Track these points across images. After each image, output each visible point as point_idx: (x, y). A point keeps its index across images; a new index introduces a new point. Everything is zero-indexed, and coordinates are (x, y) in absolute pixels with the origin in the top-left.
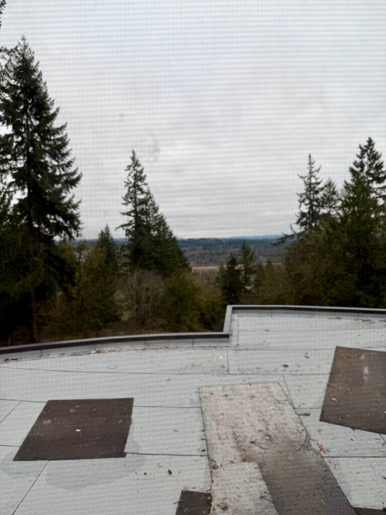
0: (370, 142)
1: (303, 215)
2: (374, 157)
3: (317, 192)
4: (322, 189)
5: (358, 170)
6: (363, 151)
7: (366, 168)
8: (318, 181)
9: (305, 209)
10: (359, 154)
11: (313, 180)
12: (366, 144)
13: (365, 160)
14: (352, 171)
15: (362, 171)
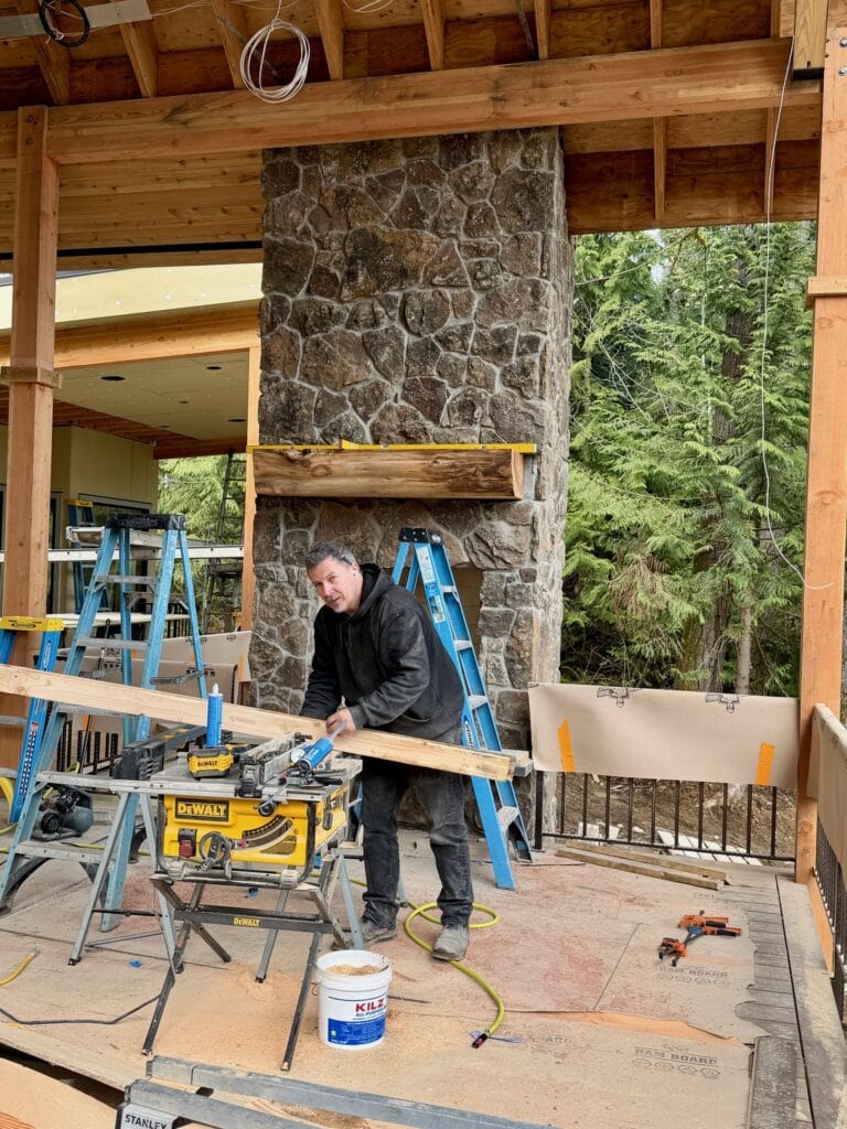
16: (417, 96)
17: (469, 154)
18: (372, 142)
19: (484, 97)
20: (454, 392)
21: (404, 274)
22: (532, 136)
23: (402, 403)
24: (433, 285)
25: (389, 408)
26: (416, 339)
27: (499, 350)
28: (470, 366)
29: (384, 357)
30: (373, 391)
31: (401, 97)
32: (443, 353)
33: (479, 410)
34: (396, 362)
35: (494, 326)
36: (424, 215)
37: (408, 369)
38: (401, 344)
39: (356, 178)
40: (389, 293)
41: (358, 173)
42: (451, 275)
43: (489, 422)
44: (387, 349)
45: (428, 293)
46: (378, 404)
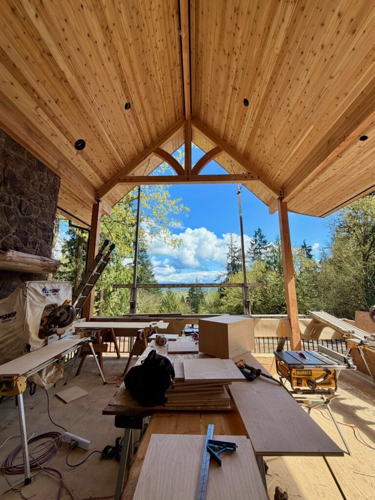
0: (259, 230)
1: (229, 264)
2: (262, 237)
3: (235, 252)
4: (238, 251)
5: (254, 243)
6: (256, 234)
7: (258, 242)
8: (236, 247)
9: (230, 261)
10: (254, 235)
11: (233, 247)
12: (258, 231)
13: (258, 238)
14: (251, 243)
15: (256, 243)
16: (42, 147)
17: (43, 170)
18: (19, 144)
19: (56, 162)
20: (31, 237)
21: (22, 193)
22: (56, 177)
23: (15, 236)
24: (30, 202)
25: (11, 237)
26: (23, 216)
27: (44, 229)
28: (37, 231)
29: (12, 218)
30: (6, 228)
31: (38, 143)
32: (29, 224)
33: (37, 245)
34: (15, 222)
35: (43, 222)
36: (30, 179)
37: (19, 225)
38: (18, 216)
39: (12, 152)
40: (17, 197)
41: (13, 150)
42: (36, 202)
43: (39, 249)
44: (14, 216)
45: (28, 203)
46: (7, 234)
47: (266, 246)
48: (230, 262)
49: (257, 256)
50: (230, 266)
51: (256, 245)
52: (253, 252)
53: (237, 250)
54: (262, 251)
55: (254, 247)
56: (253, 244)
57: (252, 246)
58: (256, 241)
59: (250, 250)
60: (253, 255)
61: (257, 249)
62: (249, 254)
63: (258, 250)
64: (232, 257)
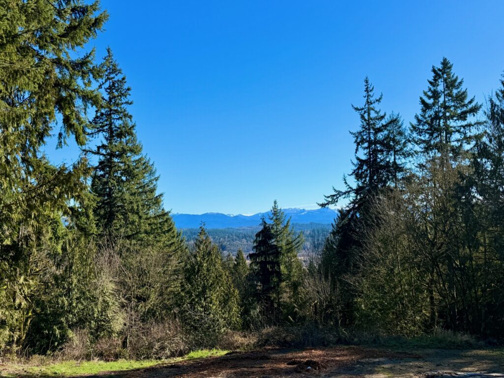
0: (445, 63)
5: (431, 101)
6: (437, 74)
8: (381, 114)
9: (363, 155)
10: (431, 79)
11: (373, 115)
12: (440, 67)
13: (441, 87)
14: (423, 102)
47: (465, 109)
48: (364, 158)
49: (438, 140)
50: (365, 167)
51: (436, 108)
52: (426, 127)
53: (384, 122)
54: (452, 123)
55: (431, 113)
56: (426, 107)
57: (424, 111)
58: (435, 95)
59: (419, 121)
60: (427, 136)
61: (440, 118)
62: (415, 135)
63: (442, 121)
64: (371, 143)
